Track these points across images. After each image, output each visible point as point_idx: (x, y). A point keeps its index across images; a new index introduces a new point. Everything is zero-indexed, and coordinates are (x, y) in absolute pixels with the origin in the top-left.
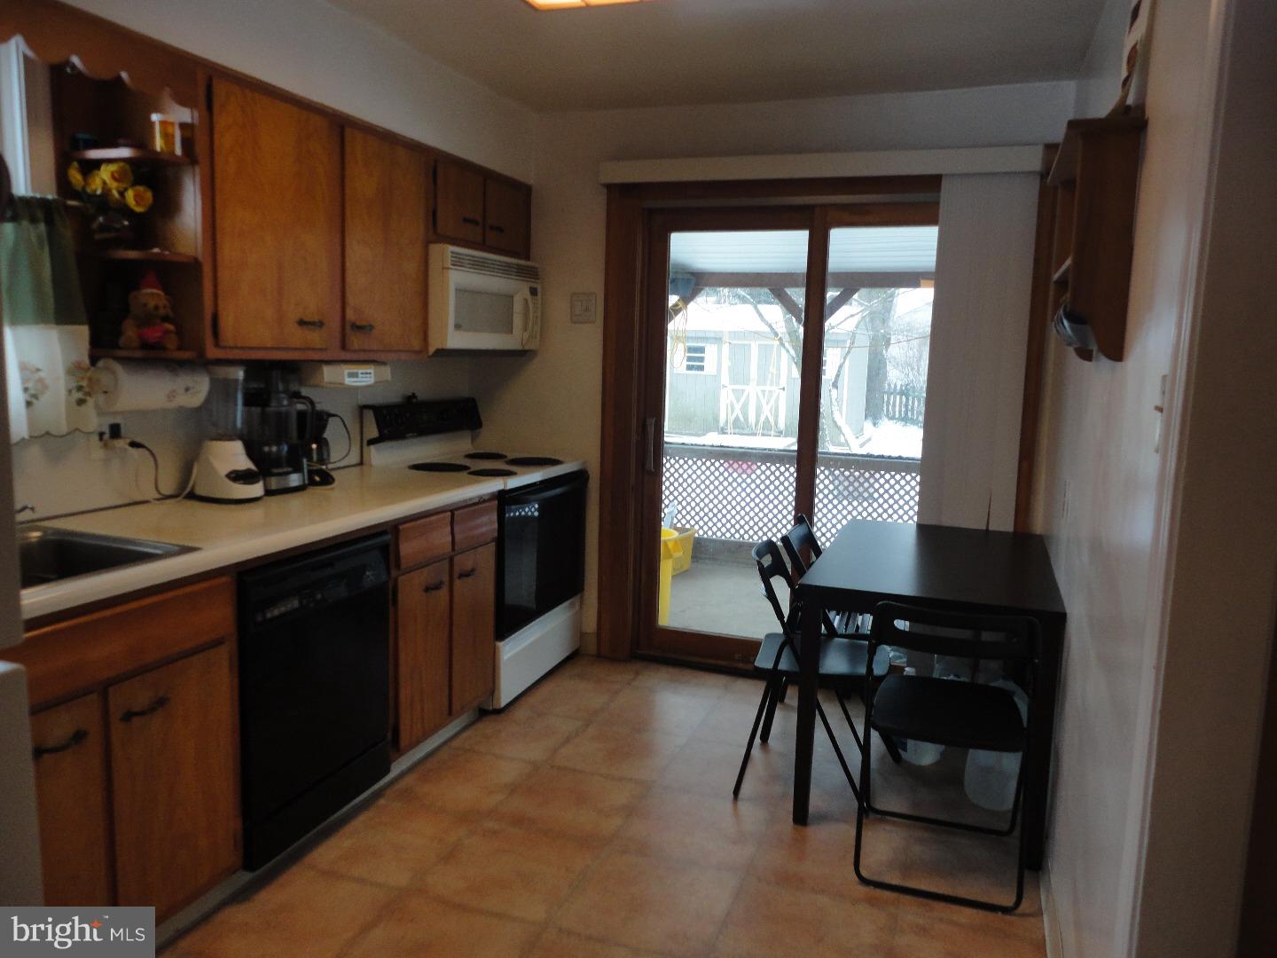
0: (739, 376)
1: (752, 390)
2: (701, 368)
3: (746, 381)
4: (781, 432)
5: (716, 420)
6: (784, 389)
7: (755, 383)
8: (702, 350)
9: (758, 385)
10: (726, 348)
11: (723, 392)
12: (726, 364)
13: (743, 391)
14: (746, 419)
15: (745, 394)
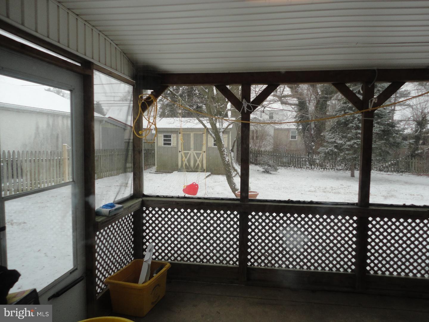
0: (186, 147)
1: (192, 153)
2: (170, 144)
3: (189, 150)
4: (204, 170)
5: (177, 165)
6: (205, 152)
7: (193, 149)
8: (170, 136)
9: (194, 151)
10: (180, 136)
11: (180, 154)
12: (180, 142)
13: (188, 153)
14: (190, 165)
15: (189, 155)
